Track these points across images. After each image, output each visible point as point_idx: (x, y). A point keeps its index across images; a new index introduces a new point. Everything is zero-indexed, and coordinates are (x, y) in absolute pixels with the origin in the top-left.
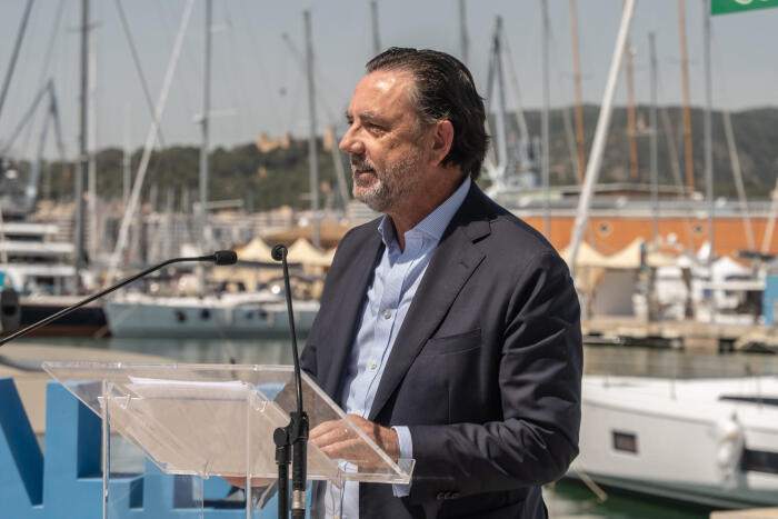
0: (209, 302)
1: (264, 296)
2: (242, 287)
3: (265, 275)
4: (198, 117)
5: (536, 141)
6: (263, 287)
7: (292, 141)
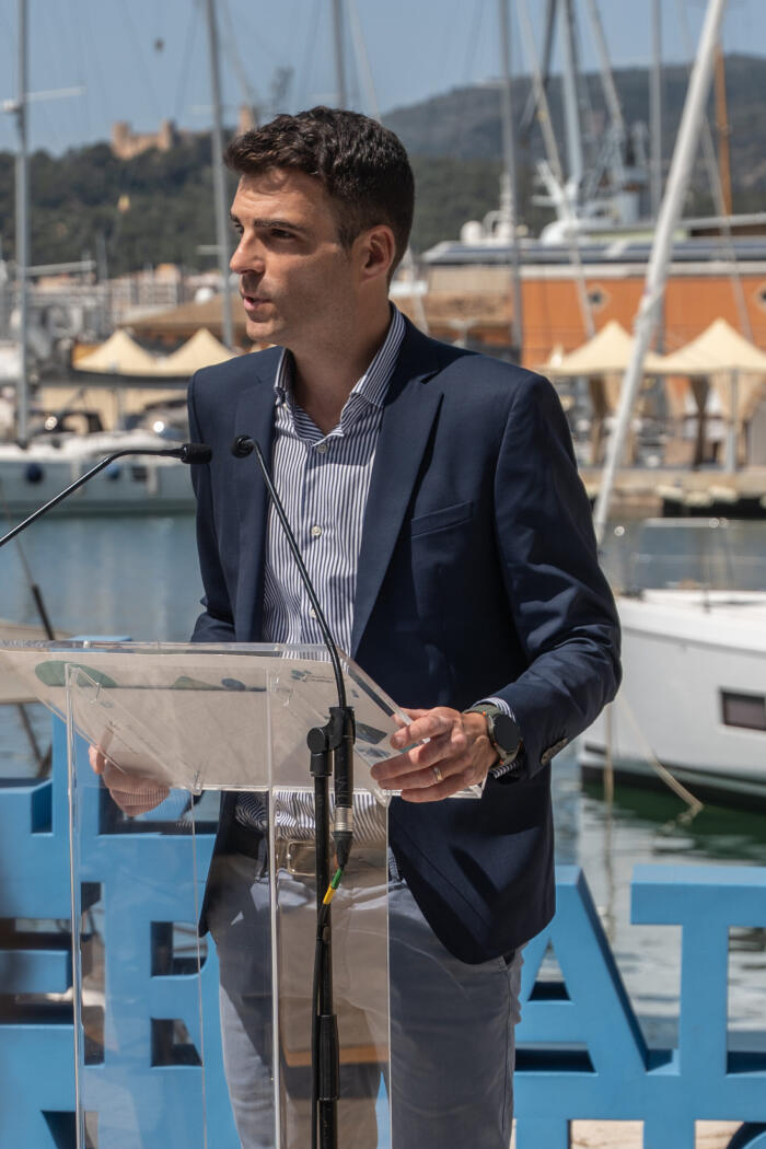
0: (40, 452)
1: (138, 439)
2: (95, 424)
3: (135, 400)
4: (10, 104)
5: (639, 130)
6: (132, 422)
7: (176, 138)
